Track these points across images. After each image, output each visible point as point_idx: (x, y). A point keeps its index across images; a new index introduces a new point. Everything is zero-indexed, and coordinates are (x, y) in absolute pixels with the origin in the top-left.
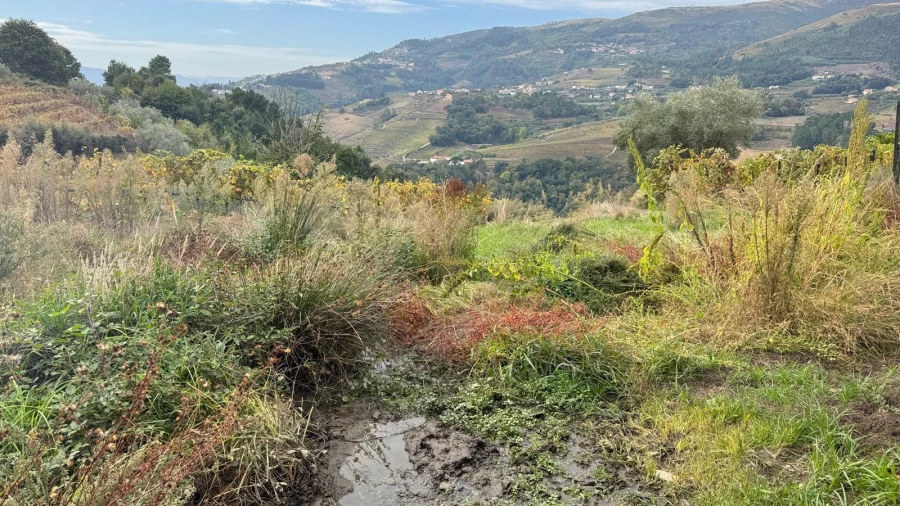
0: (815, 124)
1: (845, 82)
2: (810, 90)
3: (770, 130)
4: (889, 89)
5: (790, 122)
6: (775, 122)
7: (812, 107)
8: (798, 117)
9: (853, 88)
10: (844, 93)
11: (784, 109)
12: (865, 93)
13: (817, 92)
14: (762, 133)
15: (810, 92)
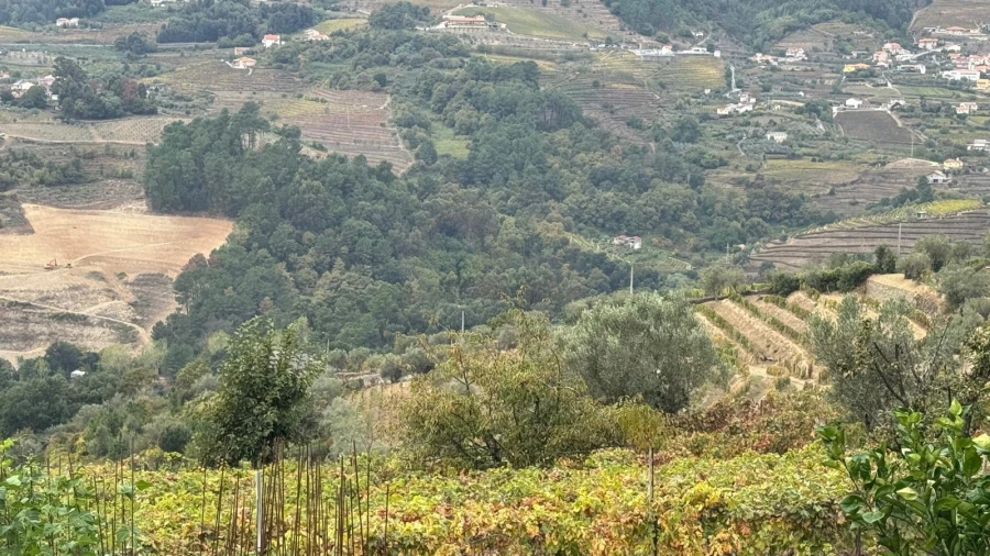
0: (187, 144)
1: (223, 15)
2: (150, 31)
3: (91, 156)
4: (312, 34)
5: (132, 133)
6: (97, 135)
7: (164, 79)
8: (143, 121)
9: (240, 29)
10: (224, 39)
11: (111, 99)
12: (268, 42)
13: (167, 36)
14: (77, 165)
15: (151, 39)
